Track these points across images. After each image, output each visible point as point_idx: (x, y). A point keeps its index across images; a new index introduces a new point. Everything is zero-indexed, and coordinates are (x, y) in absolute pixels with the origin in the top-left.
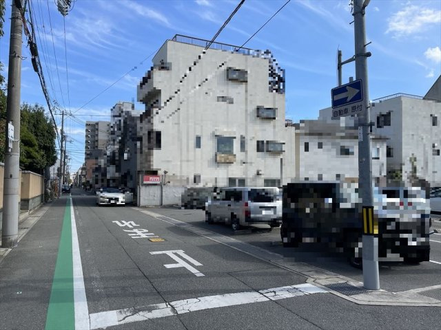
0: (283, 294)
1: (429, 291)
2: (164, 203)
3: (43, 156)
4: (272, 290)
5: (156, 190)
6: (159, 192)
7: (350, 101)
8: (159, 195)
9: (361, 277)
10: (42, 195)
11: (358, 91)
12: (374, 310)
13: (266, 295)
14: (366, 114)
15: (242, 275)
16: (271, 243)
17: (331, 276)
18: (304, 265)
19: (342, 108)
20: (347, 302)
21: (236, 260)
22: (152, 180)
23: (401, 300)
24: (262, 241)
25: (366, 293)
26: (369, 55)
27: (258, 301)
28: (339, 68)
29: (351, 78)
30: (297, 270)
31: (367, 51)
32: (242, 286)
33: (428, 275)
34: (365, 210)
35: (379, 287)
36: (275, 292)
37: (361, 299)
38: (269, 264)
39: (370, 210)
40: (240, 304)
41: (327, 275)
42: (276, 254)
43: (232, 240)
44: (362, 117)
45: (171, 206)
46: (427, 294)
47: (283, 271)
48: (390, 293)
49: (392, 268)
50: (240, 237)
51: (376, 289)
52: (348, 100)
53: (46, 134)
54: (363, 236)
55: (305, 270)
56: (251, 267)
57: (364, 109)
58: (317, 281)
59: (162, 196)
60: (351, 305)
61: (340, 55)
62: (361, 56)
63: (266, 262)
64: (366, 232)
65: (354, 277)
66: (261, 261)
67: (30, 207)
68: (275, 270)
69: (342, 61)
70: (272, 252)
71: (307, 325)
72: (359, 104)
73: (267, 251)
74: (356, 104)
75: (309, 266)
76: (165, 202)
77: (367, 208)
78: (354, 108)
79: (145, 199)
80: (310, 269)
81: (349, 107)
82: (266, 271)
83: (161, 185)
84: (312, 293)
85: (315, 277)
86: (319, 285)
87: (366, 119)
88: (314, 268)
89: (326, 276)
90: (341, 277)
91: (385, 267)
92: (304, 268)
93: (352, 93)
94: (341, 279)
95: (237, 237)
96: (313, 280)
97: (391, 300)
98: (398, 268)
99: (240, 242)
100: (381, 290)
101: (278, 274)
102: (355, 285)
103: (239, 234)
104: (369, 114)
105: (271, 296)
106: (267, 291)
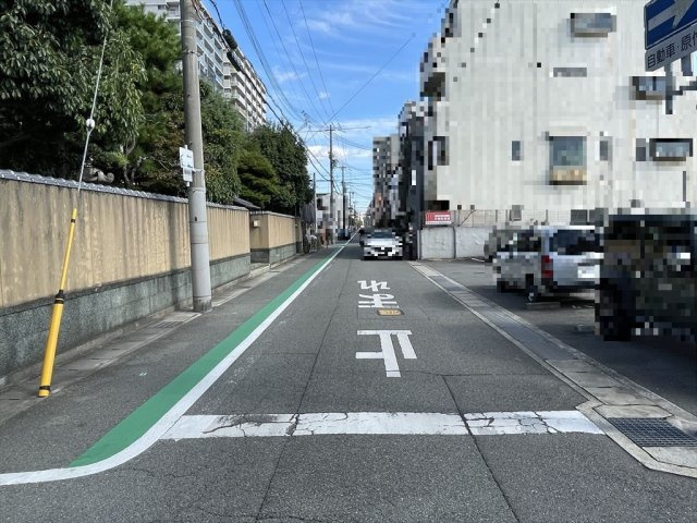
0: (505, 425)
2: (458, 255)
3: (291, 191)
4: (490, 415)
5: (446, 234)
6: (451, 238)
7: (680, 25)
8: (451, 244)
10: (297, 243)
13: (471, 423)
17: (644, 402)
22: (439, 218)
24: (567, 323)
27: (446, 433)
30: (582, 383)
36: (492, 420)
37: (667, 457)
38: (537, 365)
42: (571, 349)
45: (468, 260)
52: (675, 23)
53: (293, 159)
55: (598, 383)
56: (496, 368)
58: (603, 408)
59: (455, 243)
63: (533, 363)
66: (527, 360)
67: (271, 260)
68: (536, 379)
70: (566, 344)
75: (613, 376)
76: (460, 253)
79: (429, 249)
80: (610, 381)
83: (453, 227)
84: (565, 430)
85: (607, 399)
86: (597, 418)
88: (622, 382)
92: (601, 379)
94: (660, 410)
95: (527, 314)
96: (595, 404)
99: (525, 322)
102: (679, 426)
105: (478, 426)
106: (480, 416)
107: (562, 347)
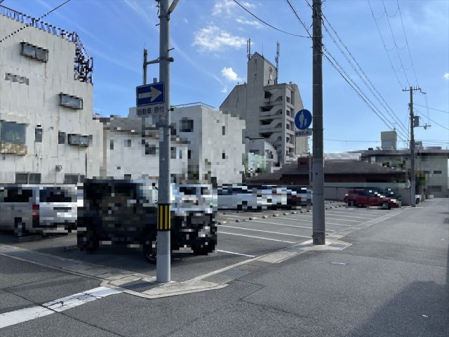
0: (72, 302)
1: (210, 276)
4: (58, 300)
7: (154, 101)
9: (155, 272)
11: (161, 93)
12: (163, 302)
13: (51, 307)
14: (167, 116)
15: (24, 289)
16: (65, 248)
17: (127, 275)
18: (99, 268)
19: (146, 107)
20: (139, 299)
21: (17, 272)
23: (187, 289)
24: (54, 246)
25: (158, 286)
26: (171, 60)
27: (40, 316)
28: (145, 67)
29: (155, 79)
30: (92, 274)
31: (170, 56)
32: (22, 302)
33: (211, 262)
34: (162, 207)
35: (169, 279)
36: (62, 303)
37: (153, 293)
38: (60, 272)
39: (166, 207)
40: (15, 323)
41: (123, 274)
42: (70, 260)
43: (15, 248)
44: (164, 118)
46: (208, 279)
47: (75, 277)
48: (178, 283)
49: (183, 259)
50: (27, 244)
51: (167, 282)
52: (152, 100)
54: (158, 233)
55: (99, 273)
56: (36, 278)
57: (165, 111)
58: (112, 282)
60: (143, 300)
61: (145, 54)
62: (165, 60)
63: (56, 271)
64: (161, 228)
65: (149, 273)
66: (50, 270)
68: (66, 278)
69: (148, 61)
70: (64, 257)
71: (96, 331)
72: (161, 105)
73: (58, 257)
74: (158, 105)
75: (104, 268)
77: (164, 205)
78: (156, 109)
80: (105, 271)
81: (152, 107)
82: (55, 280)
84: (104, 296)
85: (110, 278)
86: (113, 287)
87: (167, 121)
88: (110, 269)
89: (122, 276)
90: (137, 274)
91: (177, 259)
92: (99, 270)
93: (155, 94)
94: (135, 277)
96: (107, 282)
97: (178, 290)
98: (187, 259)
100: (172, 282)
101: (69, 281)
102: (148, 281)
103: (24, 241)
104: (170, 117)
105: (57, 308)
106: (53, 303)
107: (63, 259)
